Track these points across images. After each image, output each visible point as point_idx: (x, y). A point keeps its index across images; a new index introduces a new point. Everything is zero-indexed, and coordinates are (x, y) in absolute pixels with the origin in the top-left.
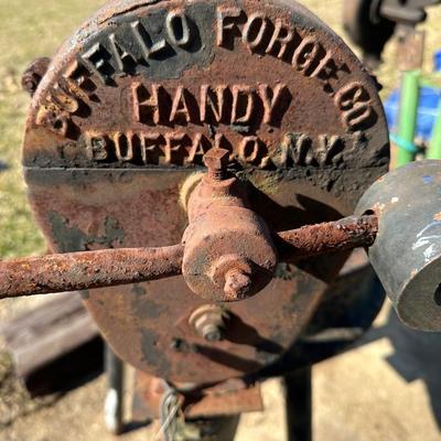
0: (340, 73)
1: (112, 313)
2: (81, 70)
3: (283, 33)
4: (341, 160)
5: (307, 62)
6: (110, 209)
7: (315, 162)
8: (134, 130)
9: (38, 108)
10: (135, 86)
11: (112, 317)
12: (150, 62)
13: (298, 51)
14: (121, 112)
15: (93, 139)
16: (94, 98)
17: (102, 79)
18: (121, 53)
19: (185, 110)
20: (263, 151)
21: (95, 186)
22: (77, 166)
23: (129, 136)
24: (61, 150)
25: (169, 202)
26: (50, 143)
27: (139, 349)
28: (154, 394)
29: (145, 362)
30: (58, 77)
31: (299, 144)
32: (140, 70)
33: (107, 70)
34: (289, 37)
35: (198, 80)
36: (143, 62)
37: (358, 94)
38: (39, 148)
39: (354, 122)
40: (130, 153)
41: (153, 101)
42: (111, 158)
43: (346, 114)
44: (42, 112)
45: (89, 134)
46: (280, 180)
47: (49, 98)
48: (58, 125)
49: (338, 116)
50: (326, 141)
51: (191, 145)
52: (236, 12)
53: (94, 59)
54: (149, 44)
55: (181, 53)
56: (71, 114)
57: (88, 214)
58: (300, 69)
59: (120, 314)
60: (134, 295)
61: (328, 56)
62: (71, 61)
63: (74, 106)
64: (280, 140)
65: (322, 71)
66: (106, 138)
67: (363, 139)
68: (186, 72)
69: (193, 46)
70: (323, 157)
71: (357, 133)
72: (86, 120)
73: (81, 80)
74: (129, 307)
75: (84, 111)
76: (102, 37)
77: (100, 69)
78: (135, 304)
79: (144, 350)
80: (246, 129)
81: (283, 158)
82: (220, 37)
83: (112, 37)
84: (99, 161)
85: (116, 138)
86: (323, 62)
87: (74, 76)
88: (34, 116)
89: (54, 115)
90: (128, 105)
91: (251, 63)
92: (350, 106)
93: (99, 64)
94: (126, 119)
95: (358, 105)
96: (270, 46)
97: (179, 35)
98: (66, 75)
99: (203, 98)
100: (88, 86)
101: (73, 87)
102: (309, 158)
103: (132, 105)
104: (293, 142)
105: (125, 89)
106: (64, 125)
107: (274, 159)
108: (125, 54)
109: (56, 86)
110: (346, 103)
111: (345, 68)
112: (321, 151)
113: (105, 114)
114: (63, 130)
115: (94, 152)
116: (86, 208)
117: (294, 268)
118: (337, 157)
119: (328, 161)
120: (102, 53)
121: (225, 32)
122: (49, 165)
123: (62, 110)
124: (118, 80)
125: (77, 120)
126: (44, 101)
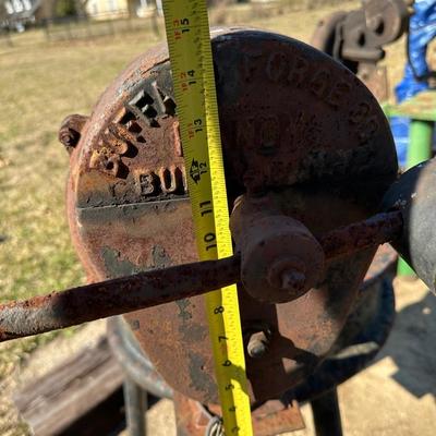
1: (162, 341)
2: (129, 116)
3: (298, 65)
5: (321, 89)
6: (157, 239)
8: (176, 164)
9: (91, 153)
10: (176, 125)
11: (161, 345)
14: (165, 149)
15: (141, 176)
16: (141, 140)
17: (148, 122)
18: (163, 97)
21: (143, 218)
22: (127, 202)
23: (172, 170)
24: (113, 189)
26: (103, 183)
27: (187, 375)
28: (197, 427)
29: (194, 388)
30: (109, 123)
33: (151, 113)
38: (93, 189)
40: (173, 185)
42: (158, 191)
44: (95, 156)
45: (137, 173)
47: (101, 143)
48: (110, 166)
53: (140, 104)
56: (121, 156)
57: (138, 245)
59: (169, 341)
60: (181, 320)
62: (120, 109)
63: (124, 148)
66: (152, 173)
72: (134, 160)
73: (129, 124)
74: (177, 333)
75: (132, 152)
76: (146, 85)
77: (146, 113)
78: (182, 329)
79: (192, 377)
83: (154, 84)
84: (147, 196)
85: (161, 173)
86: (334, 87)
87: (124, 121)
88: (88, 160)
89: (107, 158)
90: (170, 142)
93: (145, 108)
94: (169, 156)
98: (116, 121)
100: (136, 129)
101: (122, 131)
103: (174, 142)
105: (168, 128)
106: (116, 166)
108: (167, 98)
109: (107, 132)
113: (151, 153)
114: (115, 170)
115: (142, 188)
116: (135, 240)
120: (147, 99)
122: (101, 204)
123: (113, 152)
124: (160, 121)
125: (126, 161)
126: (96, 146)
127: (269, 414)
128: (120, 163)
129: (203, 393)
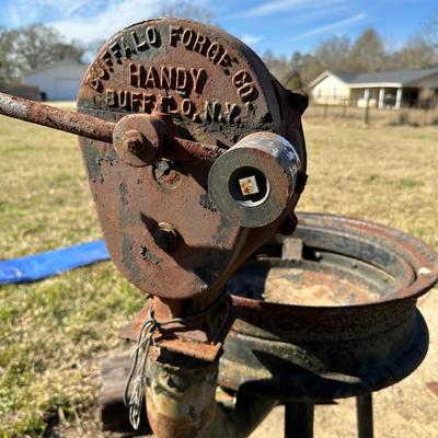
0: (233, 64)
2: (108, 55)
3: (201, 39)
4: (239, 121)
5: (214, 56)
7: (223, 120)
8: (128, 90)
10: (130, 65)
11: (108, 219)
12: (138, 52)
13: (209, 50)
15: (109, 93)
16: (112, 70)
17: (116, 60)
18: (125, 47)
19: (153, 79)
20: (194, 109)
23: (126, 93)
24: (94, 98)
27: (121, 250)
29: (124, 264)
30: (98, 58)
31: (213, 107)
32: (133, 56)
33: (118, 55)
34: (204, 41)
35: (160, 63)
36: (134, 52)
37: (244, 77)
38: (85, 96)
39: (243, 95)
40: (125, 102)
41: (138, 73)
42: (116, 105)
43: (239, 90)
44: (89, 76)
45: (107, 90)
46: (205, 131)
47: (93, 69)
48: (94, 83)
49: (235, 91)
50: (229, 106)
52: (178, 28)
53: (113, 49)
54: (138, 43)
55: (152, 48)
56: (101, 78)
58: (211, 60)
59: (112, 218)
61: (226, 53)
62: (104, 51)
63: (103, 74)
64: (203, 104)
65: (223, 62)
66: (115, 93)
67: (251, 107)
68: (155, 59)
69: (157, 44)
70: (228, 118)
71: (247, 103)
72: (107, 82)
73: (107, 60)
74: (118, 213)
75: (106, 77)
76: (118, 39)
77: (116, 55)
78: (121, 211)
79: (124, 252)
80: (184, 93)
81: (205, 115)
82: (170, 40)
83: (122, 39)
84: (111, 106)
85: (119, 93)
86: (223, 56)
87: (105, 58)
88: (86, 78)
89: (94, 78)
91: (186, 55)
92: (241, 85)
93: (116, 52)
94: (125, 83)
95: (246, 85)
96: (195, 45)
97: (151, 39)
98: (101, 57)
99: (161, 73)
100: (110, 63)
101: (103, 63)
102: (220, 117)
103: (128, 74)
104: (210, 105)
105: (126, 66)
106: (97, 84)
107: (201, 116)
108: (127, 47)
109: (97, 63)
110: (238, 83)
111: (236, 60)
113: (116, 80)
114: (96, 87)
115: (109, 100)
118: (237, 118)
119: (232, 121)
120: (117, 47)
121: (173, 37)
123: (97, 75)
124: (123, 61)
125: (103, 82)
126: (91, 71)
128: (100, 82)
129: (129, 271)
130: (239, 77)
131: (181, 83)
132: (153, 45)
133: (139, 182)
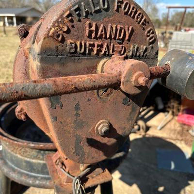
0: (147, 24)
1: (65, 128)
2: (70, 15)
3: (133, 8)
4: (146, 55)
5: (139, 19)
8: (85, 40)
9: (51, 29)
10: (88, 23)
11: (65, 130)
12: (94, 14)
13: (137, 15)
14: (81, 32)
15: (70, 43)
16: (73, 26)
17: (77, 18)
19: (103, 33)
21: (68, 64)
22: (62, 55)
23: (83, 44)
24: (57, 47)
25: (93, 72)
26: (53, 44)
27: (73, 147)
29: (75, 154)
30: (61, 16)
31: (136, 48)
33: (79, 15)
34: (134, 10)
35: (108, 22)
36: (91, 14)
37: (151, 31)
38: (48, 46)
39: (150, 41)
40: (83, 50)
41: (93, 28)
42: (76, 51)
43: (148, 38)
44: (53, 30)
45: (69, 41)
47: (56, 25)
48: (58, 36)
49: (146, 39)
50: (143, 48)
51: (103, 47)
53: (76, 10)
54: (94, 7)
55: (104, 12)
56: (64, 32)
58: (137, 21)
59: (68, 128)
60: (75, 117)
61: (144, 18)
62: (67, 11)
63: (65, 29)
64: (130, 47)
65: (143, 23)
66: (75, 43)
67: (152, 48)
68: (105, 19)
69: (107, 10)
70: (142, 54)
71: (151, 45)
72: (68, 35)
74: (72, 124)
75: (68, 31)
76: (79, 3)
77: (77, 15)
78: (75, 122)
79: (75, 147)
80: (121, 41)
81: (131, 54)
82: (116, 7)
83: (83, 3)
84: (71, 53)
85: (78, 44)
86: (143, 20)
87: (68, 16)
88: (49, 32)
89: (57, 32)
90: (84, 30)
91: (123, 18)
92: (149, 36)
93: (78, 12)
94: (83, 36)
95: (151, 35)
96: (130, 12)
97: (104, 5)
98: (65, 16)
99: (109, 29)
100: (72, 21)
101: (66, 21)
102: (138, 54)
103: (86, 30)
104: (134, 47)
105: (84, 24)
106: (61, 36)
107: (128, 54)
108: (86, 10)
109: (60, 20)
110: (148, 34)
111: (148, 23)
112: (141, 51)
114: (60, 39)
115: (70, 49)
117: (131, 101)
118: (145, 54)
119: (143, 56)
121: (118, 6)
122: (51, 55)
123: (60, 30)
124: (82, 20)
125: (65, 35)
126: (54, 26)
127: (97, 175)
128: (63, 35)
129: (78, 157)
130: (149, 32)
131: (120, 36)
132: (105, 10)
133: (89, 100)
